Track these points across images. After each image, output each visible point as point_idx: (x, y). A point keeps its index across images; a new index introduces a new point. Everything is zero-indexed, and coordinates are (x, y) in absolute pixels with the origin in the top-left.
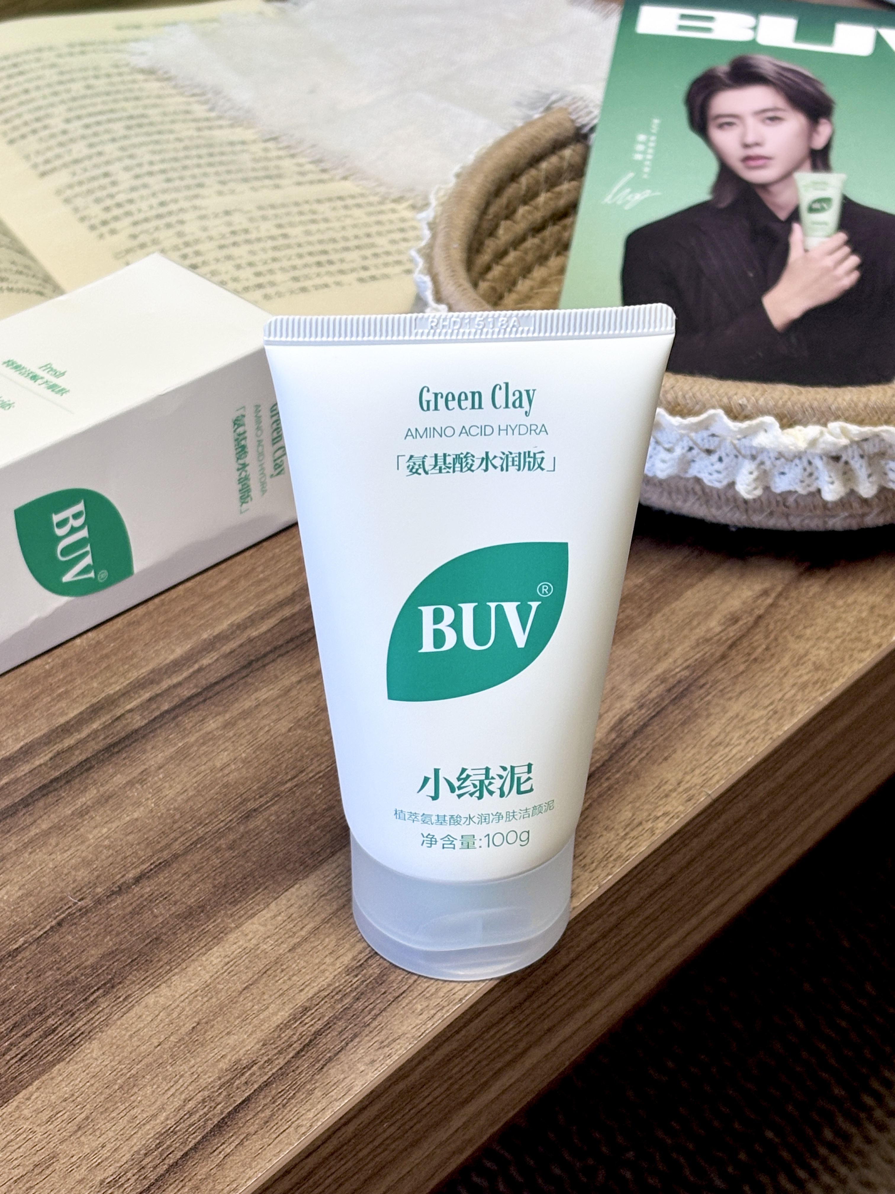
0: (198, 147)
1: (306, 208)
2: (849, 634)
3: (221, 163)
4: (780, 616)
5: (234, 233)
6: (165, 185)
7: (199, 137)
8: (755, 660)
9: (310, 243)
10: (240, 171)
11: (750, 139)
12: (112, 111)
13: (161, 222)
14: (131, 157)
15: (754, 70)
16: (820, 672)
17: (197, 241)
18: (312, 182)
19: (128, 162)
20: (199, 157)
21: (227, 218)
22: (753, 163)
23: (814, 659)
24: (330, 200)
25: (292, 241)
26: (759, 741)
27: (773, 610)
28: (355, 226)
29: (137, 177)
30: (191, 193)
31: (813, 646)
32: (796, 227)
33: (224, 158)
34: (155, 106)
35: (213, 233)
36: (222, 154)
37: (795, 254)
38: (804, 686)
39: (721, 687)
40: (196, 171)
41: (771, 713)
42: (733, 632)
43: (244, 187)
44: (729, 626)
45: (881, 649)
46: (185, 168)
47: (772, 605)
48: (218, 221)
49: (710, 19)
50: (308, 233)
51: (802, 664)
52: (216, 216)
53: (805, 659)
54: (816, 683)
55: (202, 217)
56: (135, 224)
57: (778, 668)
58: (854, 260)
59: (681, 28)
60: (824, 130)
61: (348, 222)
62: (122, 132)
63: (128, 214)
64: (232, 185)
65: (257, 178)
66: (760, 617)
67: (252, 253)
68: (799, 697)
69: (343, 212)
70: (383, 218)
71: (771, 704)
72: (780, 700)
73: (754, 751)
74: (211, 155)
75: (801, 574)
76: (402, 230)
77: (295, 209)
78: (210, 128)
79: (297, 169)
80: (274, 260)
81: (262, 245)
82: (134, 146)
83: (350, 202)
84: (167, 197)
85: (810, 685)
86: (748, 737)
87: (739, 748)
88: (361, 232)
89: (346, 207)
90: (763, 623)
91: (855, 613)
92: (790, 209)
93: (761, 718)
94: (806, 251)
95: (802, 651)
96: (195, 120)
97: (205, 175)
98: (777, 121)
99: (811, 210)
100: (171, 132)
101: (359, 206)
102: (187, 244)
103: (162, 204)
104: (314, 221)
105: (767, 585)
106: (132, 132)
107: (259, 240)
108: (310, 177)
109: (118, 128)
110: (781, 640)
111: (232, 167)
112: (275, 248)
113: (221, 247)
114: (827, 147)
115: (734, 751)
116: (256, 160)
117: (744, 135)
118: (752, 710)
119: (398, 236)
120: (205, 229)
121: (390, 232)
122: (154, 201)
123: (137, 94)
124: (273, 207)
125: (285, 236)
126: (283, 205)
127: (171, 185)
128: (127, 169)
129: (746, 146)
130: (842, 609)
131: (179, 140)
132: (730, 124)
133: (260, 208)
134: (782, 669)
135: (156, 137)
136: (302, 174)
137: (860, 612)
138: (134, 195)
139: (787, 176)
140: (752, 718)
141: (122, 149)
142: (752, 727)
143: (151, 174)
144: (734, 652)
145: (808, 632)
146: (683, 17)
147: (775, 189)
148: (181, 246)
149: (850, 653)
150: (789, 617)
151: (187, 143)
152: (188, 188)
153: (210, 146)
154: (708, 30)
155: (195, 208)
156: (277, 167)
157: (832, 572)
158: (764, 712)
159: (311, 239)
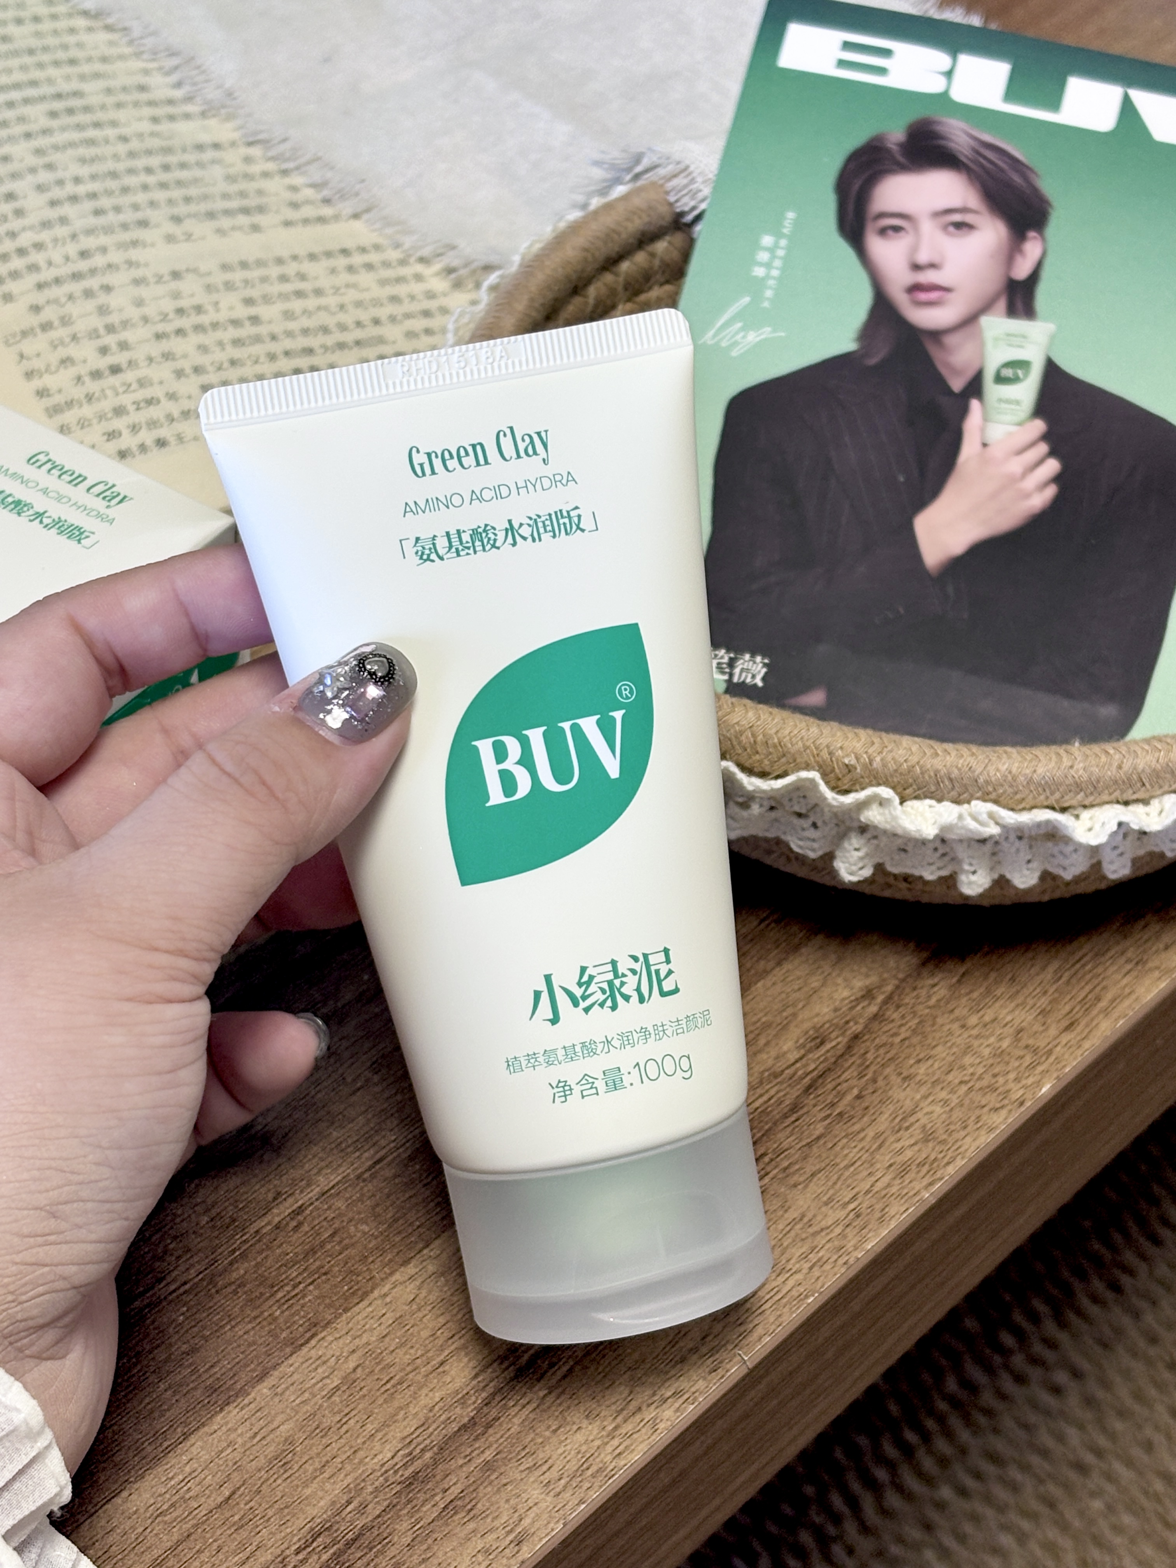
0: (149, 152)
1: (291, 269)
2: (980, 1078)
3: (179, 183)
4: (884, 1038)
5: (180, 311)
6: (93, 221)
7: (153, 134)
8: (840, 1114)
9: (289, 334)
10: (205, 197)
11: (923, 257)
12: (34, 83)
13: (76, 287)
14: (50, 167)
15: (942, 142)
16: (931, 1144)
17: (126, 324)
18: (306, 221)
19: (44, 177)
20: (149, 170)
21: (174, 285)
22: (923, 296)
23: (924, 1120)
24: (329, 254)
25: (263, 330)
26: (827, 1267)
27: (875, 1026)
28: (359, 304)
29: (53, 203)
30: (127, 236)
31: (925, 1097)
32: (975, 404)
33: (184, 175)
34: (97, 76)
35: (150, 310)
36: (183, 166)
37: (969, 449)
38: (903, 1171)
39: (785, 1164)
40: (141, 198)
41: (852, 1215)
42: (814, 1062)
43: (207, 228)
44: (810, 1051)
45: (1023, 1109)
46: (125, 190)
47: (875, 1017)
48: (161, 290)
49: (886, 53)
50: (288, 315)
51: (907, 1128)
52: (159, 279)
53: (912, 1119)
54: (921, 1165)
55: (138, 282)
56: (40, 286)
57: (870, 1132)
58: (1052, 466)
59: (842, 63)
60: (1032, 249)
61: (352, 295)
62: (44, 122)
63: (33, 268)
64: (189, 225)
65: (227, 212)
66: (856, 1037)
67: (203, 349)
68: (894, 1190)
69: (345, 277)
70: (401, 290)
71: (854, 1198)
72: (868, 1192)
73: (820, 1283)
74: (166, 168)
75: (924, 964)
76: (427, 314)
77: (274, 271)
78: (172, 118)
79: (288, 195)
80: (233, 363)
81: (219, 335)
82: (56, 148)
83: (358, 259)
84: (89, 242)
85: (913, 1167)
86: (813, 1257)
87: (799, 1276)
88: (364, 316)
89: (350, 269)
90: (859, 1049)
91: (992, 1040)
92: (970, 374)
93: (837, 1223)
94: (985, 445)
95: (908, 1105)
96: (151, 103)
97: (152, 204)
98: (965, 230)
99: (1000, 379)
100: (114, 124)
101: (369, 267)
102: (110, 329)
103: (84, 254)
104: (299, 294)
105: (873, 979)
106: (55, 123)
107: (215, 326)
108: (308, 211)
109: (37, 114)
110: (881, 1083)
111: (193, 191)
112: (237, 342)
113: (159, 336)
114: (1034, 278)
115: (791, 1283)
116: (230, 179)
117: (914, 249)
118: (824, 1209)
119: (419, 324)
120: (139, 303)
121: (408, 316)
122: (72, 249)
123: (73, 53)
124: (244, 265)
125: (255, 320)
126: (260, 263)
127: (101, 221)
128: (40, 188)
129: (916, 267)
130: (974, 1032)
131: (124, 139)
132: (897, 229)
133: (225, 267)
134: (877, 1136)
135: (91, 133)
136: (295, 205)
137: (1000, 1039)
138: (45, 236)
139: (970, 320)
140: (823, 1224)
141: (39, 152)
142: (821, 1240)
143: (74, 199)
144: (810, 1100)
145: (922, 1069)
146: (847, 46)
147: (950, 340)
148: (102, 331)
149: (978, 1112)
150: (897, 1040)
151: (135, 145)
152: (125, 226)
153: (168, 150)
154: (882, 71)
155: (130, 263)
156: (260, 192)
157: (968, 964)
158: (841, 1214)
159: (293, 326)
